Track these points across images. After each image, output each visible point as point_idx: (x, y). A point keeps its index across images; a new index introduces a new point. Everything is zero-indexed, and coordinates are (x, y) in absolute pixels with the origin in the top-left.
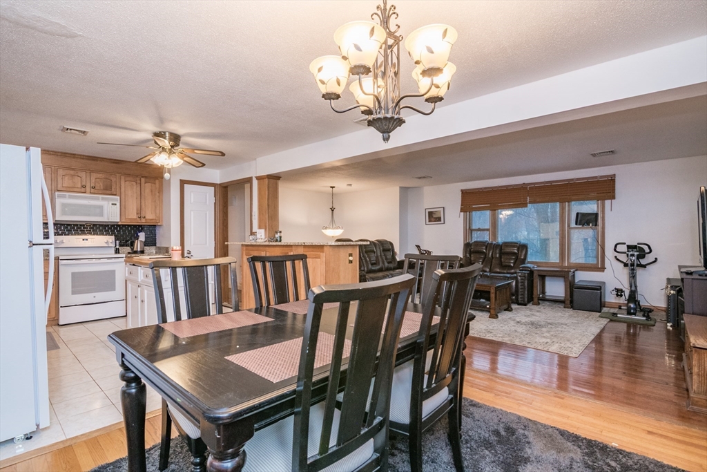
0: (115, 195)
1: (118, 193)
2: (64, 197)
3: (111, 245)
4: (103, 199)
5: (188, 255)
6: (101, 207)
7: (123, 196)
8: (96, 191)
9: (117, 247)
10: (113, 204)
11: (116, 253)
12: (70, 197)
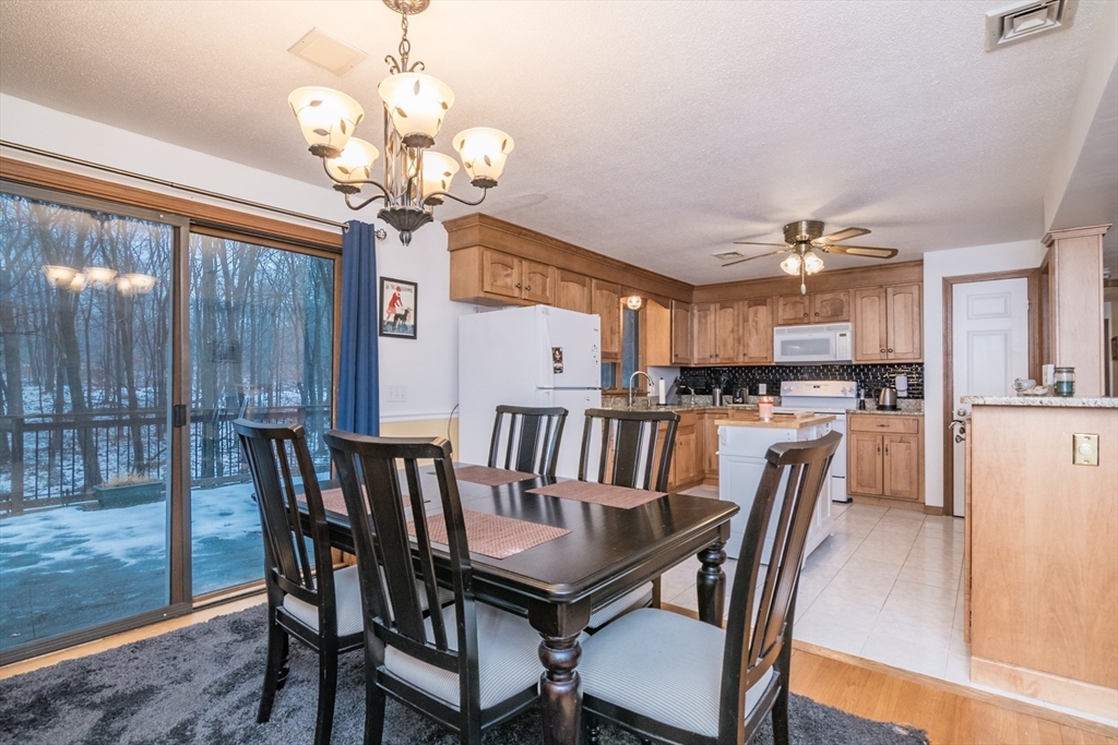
0: (848, 321)
1: (852, 318)
2: (783, 332)
3: (849, 395)
4: (829, 329)
5: (961, 418)
6: (827, 341)
7: (859, 322)
8: (821, 320)
9: (862, 398)
10: (841, 335)
11: (860, 408)
12: (789, 332)
